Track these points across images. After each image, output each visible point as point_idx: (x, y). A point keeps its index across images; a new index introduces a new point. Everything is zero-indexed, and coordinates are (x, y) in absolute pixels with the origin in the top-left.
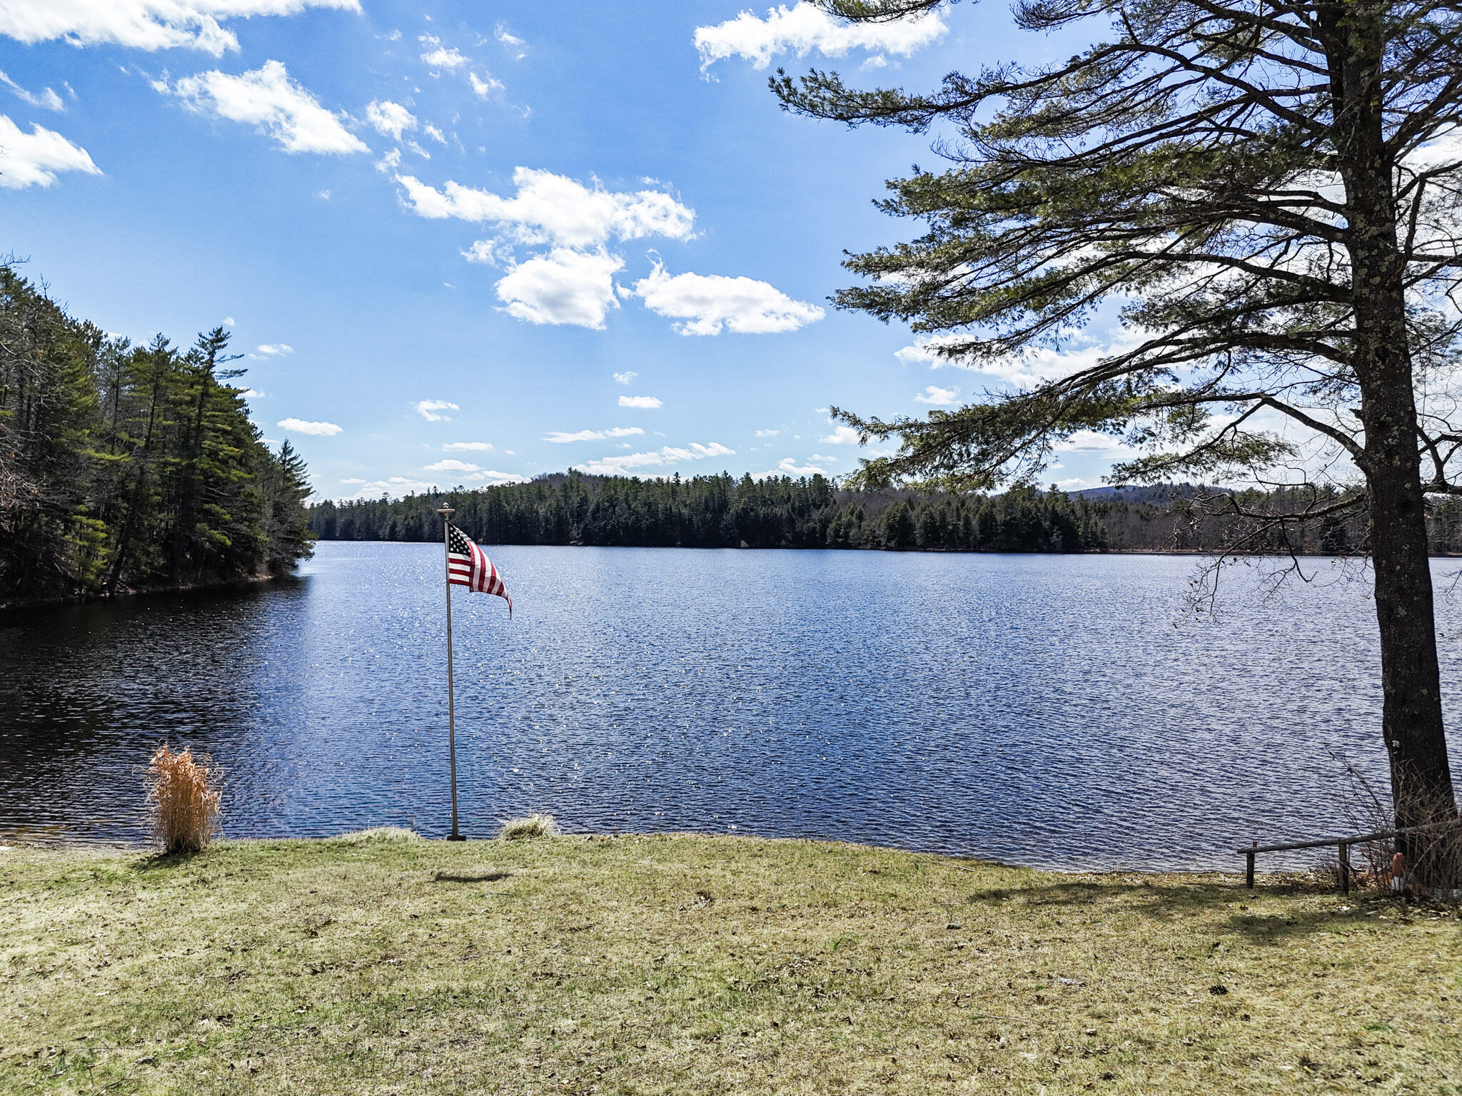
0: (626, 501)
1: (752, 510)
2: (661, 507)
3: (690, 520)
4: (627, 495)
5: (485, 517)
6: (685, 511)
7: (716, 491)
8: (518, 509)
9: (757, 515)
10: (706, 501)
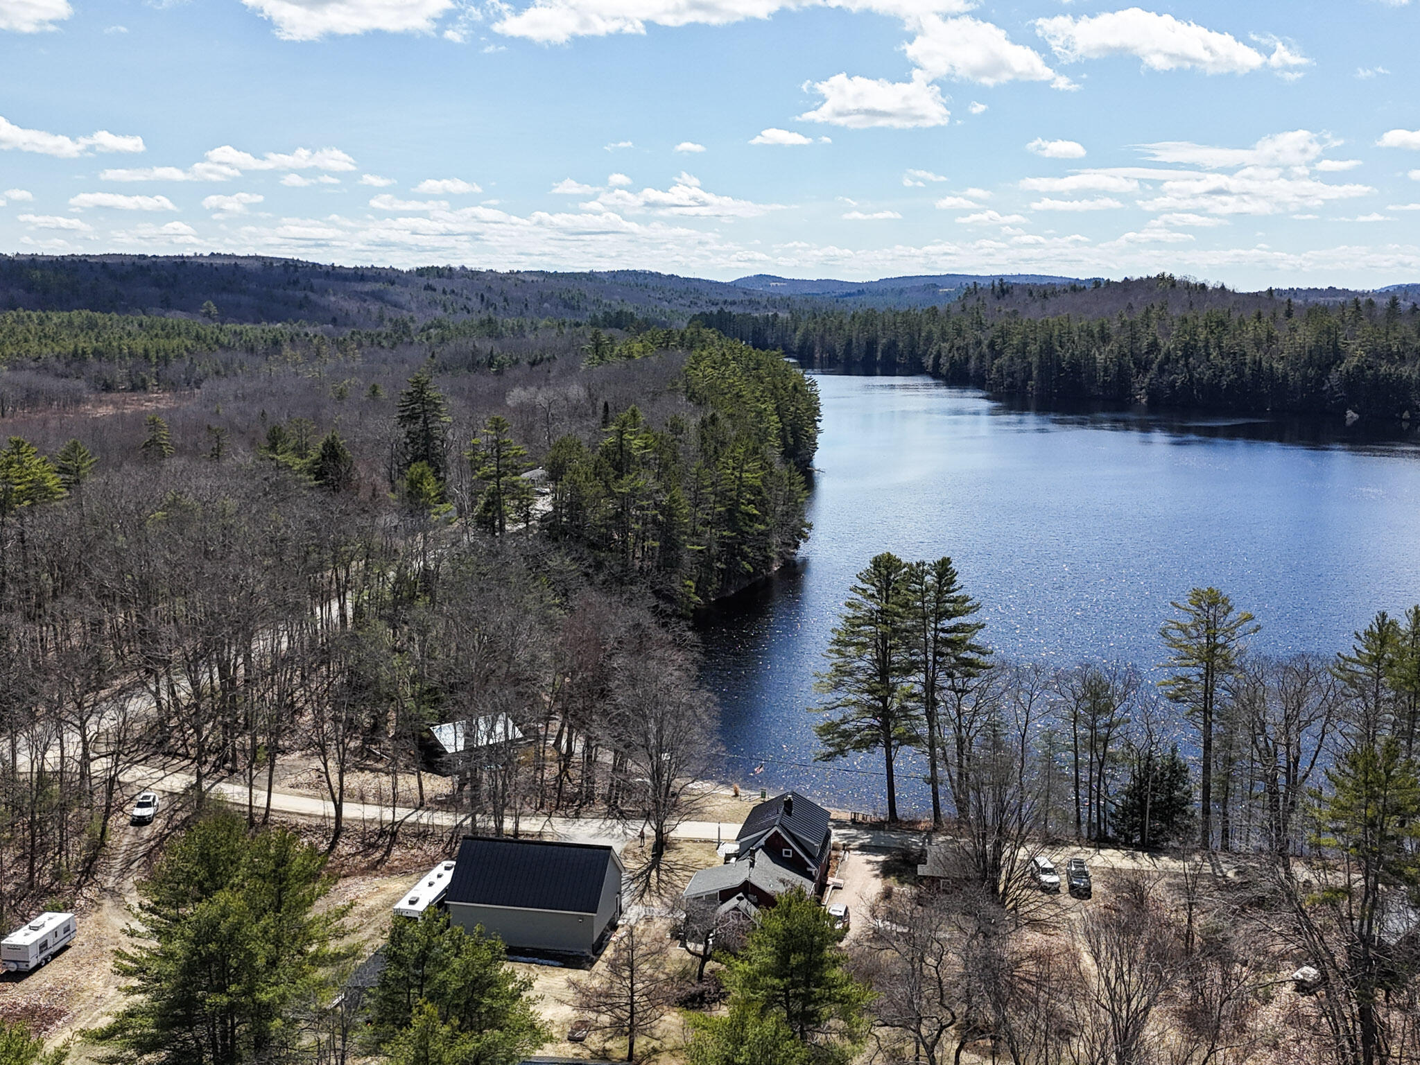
0: (1206, 347)
1: (1370, 368)
2: (1248, 359)
3: (1285, 376)
4: (1207, 341)
5: (1034, 360)
6: (1279, 366)
7: (1325, 337)
8: (1073, 354)
9: (1376, 375)
10: (1310, 352)
